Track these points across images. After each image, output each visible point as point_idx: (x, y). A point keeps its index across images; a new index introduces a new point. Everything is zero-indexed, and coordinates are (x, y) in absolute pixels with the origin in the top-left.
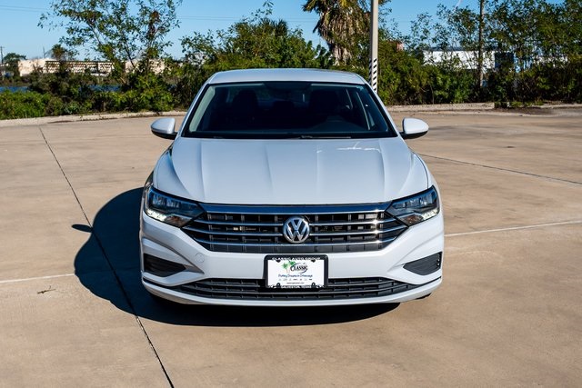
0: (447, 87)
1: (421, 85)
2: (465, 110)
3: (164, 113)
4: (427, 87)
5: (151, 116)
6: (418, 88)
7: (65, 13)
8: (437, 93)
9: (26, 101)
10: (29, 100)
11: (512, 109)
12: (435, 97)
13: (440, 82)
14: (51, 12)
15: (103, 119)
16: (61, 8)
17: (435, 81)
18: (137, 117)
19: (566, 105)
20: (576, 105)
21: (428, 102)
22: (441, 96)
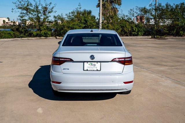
0: (136, 31)
1: (128, 30)
2: (141, 38)
3: (48, 38)
4: (130, 31)
5: (44, 39)
6: (128, 31)
7: (19, 8)
8: (133, 33)
9: (8, 34)
10: (9, 33)
11: (157, 38)
12: (133, 34)
13: (134, 30)
14: (15, 8)
15: (28, 39)
16: (18, 7)
17: (133, 29)
18: (39, 39)
19: (174, 37)
20: (177, 37)
21: (131, 36)
22: (134, 34)
